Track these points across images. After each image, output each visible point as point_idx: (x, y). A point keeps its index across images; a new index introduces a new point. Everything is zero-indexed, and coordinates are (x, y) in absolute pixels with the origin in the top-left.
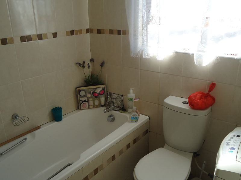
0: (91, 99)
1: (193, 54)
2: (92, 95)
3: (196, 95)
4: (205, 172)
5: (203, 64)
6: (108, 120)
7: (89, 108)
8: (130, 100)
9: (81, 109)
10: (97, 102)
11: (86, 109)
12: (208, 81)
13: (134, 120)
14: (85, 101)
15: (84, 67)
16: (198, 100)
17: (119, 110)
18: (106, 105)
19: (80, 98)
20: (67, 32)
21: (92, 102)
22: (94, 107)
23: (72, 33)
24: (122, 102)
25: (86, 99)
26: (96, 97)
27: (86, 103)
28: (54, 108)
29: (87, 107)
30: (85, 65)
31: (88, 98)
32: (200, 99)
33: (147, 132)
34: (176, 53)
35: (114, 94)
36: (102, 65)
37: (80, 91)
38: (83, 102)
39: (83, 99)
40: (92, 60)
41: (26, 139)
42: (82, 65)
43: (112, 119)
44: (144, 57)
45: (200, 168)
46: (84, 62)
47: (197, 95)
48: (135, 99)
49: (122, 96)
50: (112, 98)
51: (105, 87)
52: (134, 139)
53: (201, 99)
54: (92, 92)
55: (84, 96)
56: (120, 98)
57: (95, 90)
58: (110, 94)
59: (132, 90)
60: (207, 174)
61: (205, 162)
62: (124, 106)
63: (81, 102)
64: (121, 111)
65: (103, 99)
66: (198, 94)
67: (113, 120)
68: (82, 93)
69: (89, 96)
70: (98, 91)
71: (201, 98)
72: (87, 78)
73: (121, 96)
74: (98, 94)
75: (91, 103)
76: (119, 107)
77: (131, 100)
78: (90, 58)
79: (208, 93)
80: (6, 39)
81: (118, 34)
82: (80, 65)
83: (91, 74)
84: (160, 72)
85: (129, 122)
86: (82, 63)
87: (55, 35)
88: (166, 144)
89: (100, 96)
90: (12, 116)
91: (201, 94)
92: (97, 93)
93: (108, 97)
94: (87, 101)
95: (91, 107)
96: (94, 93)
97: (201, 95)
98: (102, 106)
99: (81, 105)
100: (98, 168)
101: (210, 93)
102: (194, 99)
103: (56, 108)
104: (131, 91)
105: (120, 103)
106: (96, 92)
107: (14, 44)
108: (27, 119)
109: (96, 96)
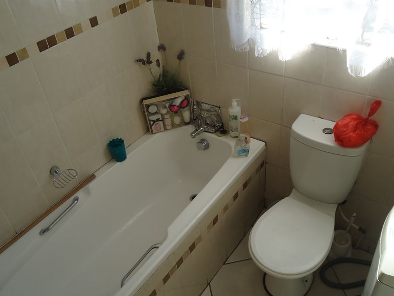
0: (167, 117)
1: (344, 51)
2: (169, 110)
3: (348, 123)
4: (353, 225)
5: (363, 73)
6: (199, 148)
7: (165, 129)
8: (233, 119)
9: (153, 133)
10: (177, 120)
11: (161, 132)
12: (368, 96)
13: (242, 154)
14: (158, 120)
15: (150, 62)
16: (351, 134)
17: (215, 132)
18: (193, 121)
19: (149, 116)
20: (114, 10)
21: (170, 120)
22: (174, 126)
23: (123, 9)
24: (219, 116)
25: (158, 116)
26: (176, 112)
27: (161, 123)
28: (110, 141)
29: (162, 129)
30: (151, 59)
31: (162, 116)
32: (354, 131)
33: (262, 165)
34: (314, 45)
35: (205, 104)
36: (181, 56)
37: (148, 106)
38: (154, 122)
39: (154, 118)
40: (162, 48)
41: (77, 199)
42: (146, 61)
43: (205, 145)
44: (256, 55)
45: (346, 219)
46: (149, 55)
47: (350, 124)
48: (241, 118)
49: (219, 108)
50: (201, 110)
51: (188, 95)
52: (243, 183)
53: (356, 131)
54: (167, 105)
55: (156, 113)
56: (216, 111)
57: (172, 102)
58: (198, 104)
59: (236, 101)
60: (357, 227)
61: (355, 214)
62: (222, 123)
63: (152, 123)
64: (218, 133)
65: (187, 115)
66: (350, 122)
67: (207, 147)
68: (152, 109)
69: (164, 111)
70: (178, 102)
71: (356, 128)
72: (157, 80)
73: (217, 108)
74: (178, 106)
75: (168, 122)
76: (214, 126)
77: (236, 118)
78: (158, 44)
79: (368, 119)
80: (14, 54)
81: (206, 5)
82: (144, 63)
83: (162, 71)
84: (283, 75)
85: (234, 157)
86: (145, 59)
87: (94, 22)
88: (294, 190)
89: (182, 109)
90: (50, 172)
91: (356, 122)
92: (175, 106)
93: (195, 107)
94: (161, 121)
95: (168, 128)
96: (171, 106)
97: (357, 124)
98: (187, 124)
99: (153, 127)
100: (194, 242)
101: (370, 118)
102: (345, 131)
103: (113, 140)
104: (235, 104)
105: (216, 119)
106: (174, 104)
107: (30, 58)
108: (74, 173)
109: (174, 110)
